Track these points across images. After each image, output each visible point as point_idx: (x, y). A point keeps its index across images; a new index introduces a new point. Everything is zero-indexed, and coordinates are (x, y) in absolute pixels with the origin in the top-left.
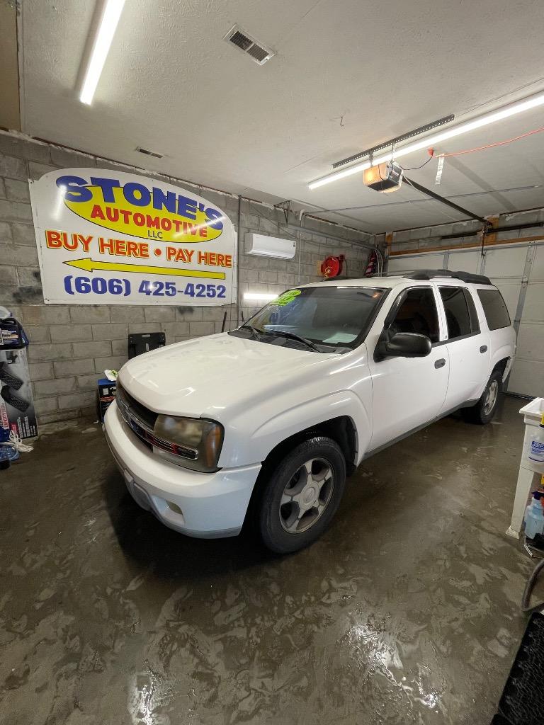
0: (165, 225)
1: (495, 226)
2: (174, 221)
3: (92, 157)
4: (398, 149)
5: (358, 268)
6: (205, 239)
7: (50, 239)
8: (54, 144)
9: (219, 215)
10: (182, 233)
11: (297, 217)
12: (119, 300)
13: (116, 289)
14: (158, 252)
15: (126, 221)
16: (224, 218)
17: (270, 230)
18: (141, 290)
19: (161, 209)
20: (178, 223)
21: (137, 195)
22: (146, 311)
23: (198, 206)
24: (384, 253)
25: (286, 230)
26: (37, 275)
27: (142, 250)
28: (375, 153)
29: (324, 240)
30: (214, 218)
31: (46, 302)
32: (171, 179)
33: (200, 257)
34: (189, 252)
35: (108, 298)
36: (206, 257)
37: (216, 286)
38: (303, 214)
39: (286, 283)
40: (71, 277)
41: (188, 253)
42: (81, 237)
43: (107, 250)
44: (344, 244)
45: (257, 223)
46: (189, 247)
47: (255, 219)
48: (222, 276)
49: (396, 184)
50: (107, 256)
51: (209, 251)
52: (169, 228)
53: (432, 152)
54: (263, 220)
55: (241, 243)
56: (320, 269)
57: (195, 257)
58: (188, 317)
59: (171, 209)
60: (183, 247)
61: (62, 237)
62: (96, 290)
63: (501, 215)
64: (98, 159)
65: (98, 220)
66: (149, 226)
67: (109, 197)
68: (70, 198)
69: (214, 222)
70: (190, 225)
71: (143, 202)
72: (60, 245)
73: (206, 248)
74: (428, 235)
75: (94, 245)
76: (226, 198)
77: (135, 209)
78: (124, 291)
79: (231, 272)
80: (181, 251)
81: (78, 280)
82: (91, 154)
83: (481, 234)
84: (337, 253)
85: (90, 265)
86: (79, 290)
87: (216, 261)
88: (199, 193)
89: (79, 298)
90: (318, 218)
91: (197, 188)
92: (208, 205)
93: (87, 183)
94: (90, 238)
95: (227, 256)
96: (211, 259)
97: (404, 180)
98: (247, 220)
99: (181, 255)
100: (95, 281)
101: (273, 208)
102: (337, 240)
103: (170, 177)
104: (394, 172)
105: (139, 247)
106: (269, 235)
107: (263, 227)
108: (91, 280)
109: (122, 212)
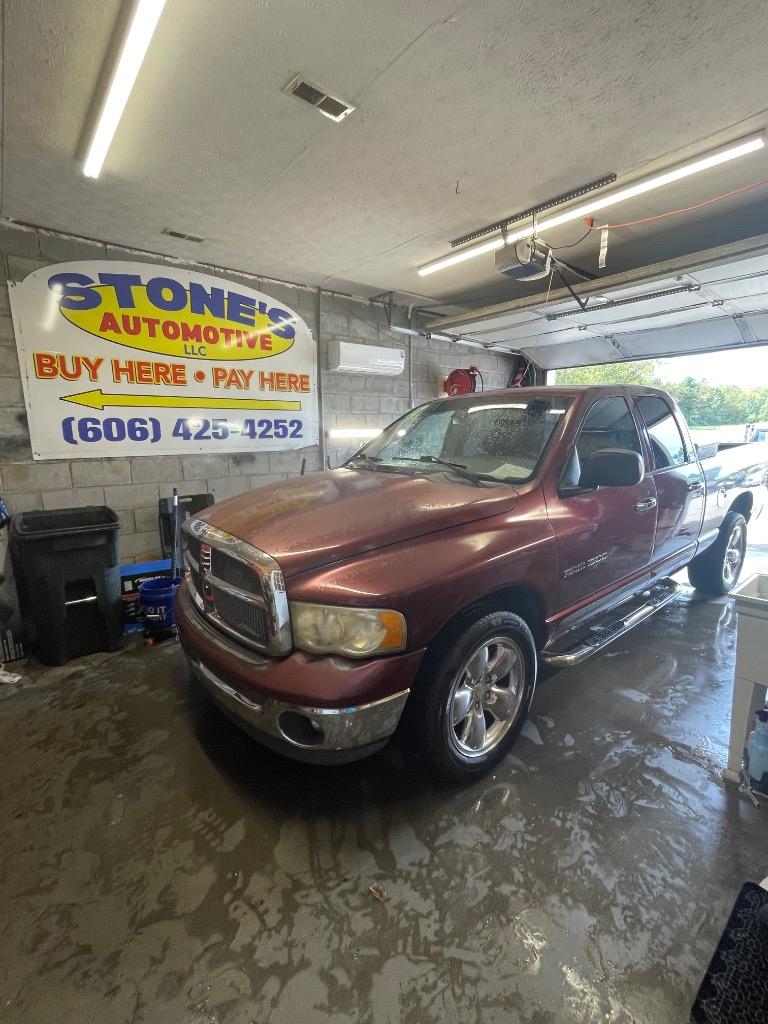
0: (210, 335)
2: (222, 330)
3: (100, 245)
4: (540, 220)
6: (269, 353)
7: (41, 366)
8: (47, 229)
10: (234, 343)
11: (404, 315)
12: (144, 448)
13: (138, 434)
14: (200, 376)
15: (152, 333)
16: (296, 320)
17: (365, 335)
18: (176, 433)
19: (204, 313)
20: (228, 333)
21: (167, 294)
22: (185, 462)
23: (257, 306)
25: (389, 333)
26: (22, 419)
27: (176, 374)
28: (509, 227)
31: (36, 458)
32: (217, 269)
33: (263, 380)
34: (246, 373)
35: (126, 448)
36: (271, 380)
37: (288, 421)
38: (413, 310)
39: (391, 412)
40: (72, 419)
41: (244, 375)
42: (86, 360)
43: (124, 377)
45: (345, 325)
46: (246, 367)
47: (342, 321)
48: (296, 406)
50: (125, 386)
51: (276, 371)
52: (215, 340)
53: (591, 222)
54: (354, 321)
55: (323, 357)
56: (442, 388)
57: (255, 380)
58: (247, 468)
59: (218, 313)
60: (237, 366)
61: (58, 361)
62: (110, 437)
64: (109, 246)
65: (110, 334)
66: (185, 339)
67: (126, 300)
68: (67, 304)
70: (246, 333)
71: (177, 304)
72: (55, 372)
73: (269, 366)
75: (106, 371)
76: (297, 290)
77: (164, 316)
78: (151, 436)
79: (309, 400)
80: (233, 372)
81: (83, 423)
82: (99, 241)
84: (466, 365)
85: (98, 400)
86: (84, 437)
87: (286, 385)
88: (258, 286)
89: (85, 449)
91: (255, 281)
92: (272, 303)
93: (93, 282)
95: (302, 377)
96: (279, 381)
98: (331, 323)
99: (234, 379)
100: (108, 423)
101: (368, 303)
103: (215, 267)
104: (537, 252)
105: (171, 370)
106: (364, 343)
107: (355, 331)
108: (102, 423)
109: (145, 320)
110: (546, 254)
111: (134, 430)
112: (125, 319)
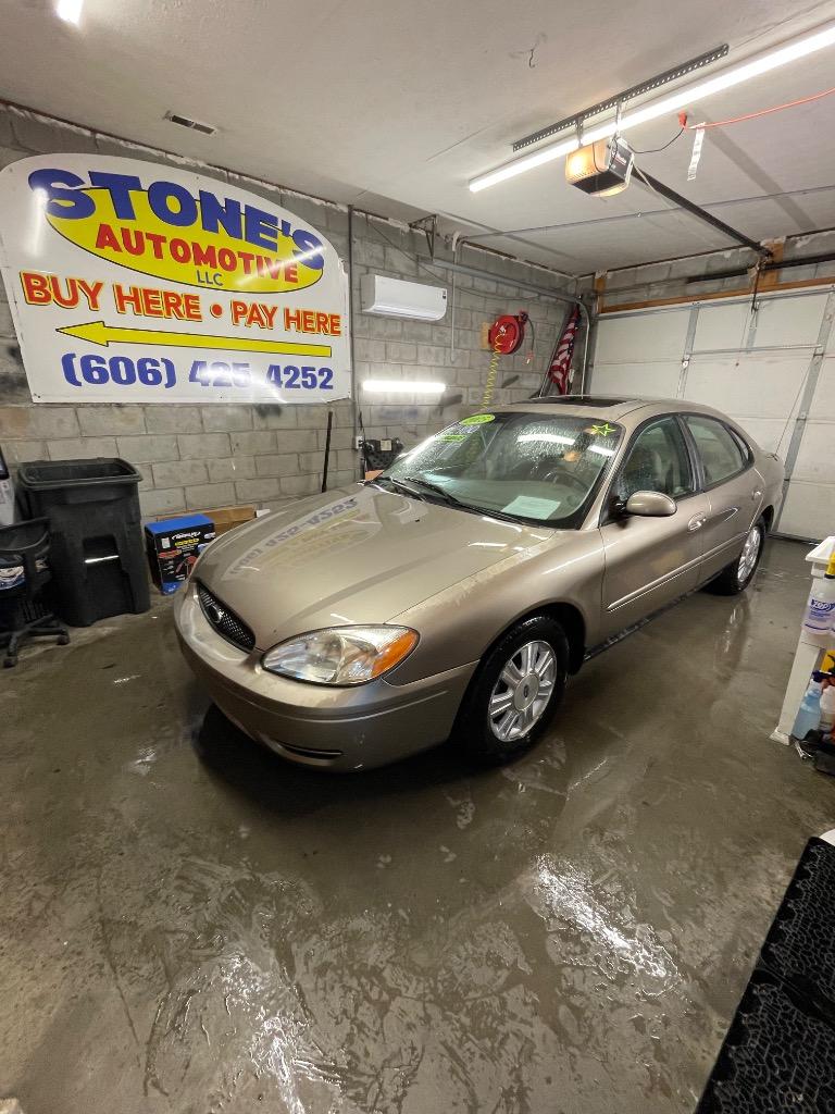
0: (226, 260)
1: (777, 259)
2: (241, 255)
3: (87, 133)
4: (625, 113)
5: (548, 335)
6: (294, 286)
7: (30, 289)
8: (20, 107)
9: (316, 242)
10: (254, 276)
11: (447, 246)
12: (157, 394)
13: (150, 377)
14: (217, 310)
15: (159, 254)
16: (324, 249)
17: (403, 270)
18: (192, 378)
19: (216, 230)
20: (247, 257)
21: (173, 204)
22: (204, 412)
23: (280, 226)
24: (591, 308)
25: (429, 268)
26: (15, 352)
27: (189, 307)
28: (586, 122)
29: (493, 287)
30: (306, 248)
31: (35, 400)
32: (230, 174)
33: (288, 319)
34: (270, 309)
35: (138, 392)
36: (298, 319)
37: (317, 369)
38: (458, 240)
39: (430, 363)
40: (73, 356)
41: (267, 312)
42: (83, 283)
43: (129, 307)
44: (527, 294)
45: (381, 256)
46: (268, 301)
47: (377, 250)
48: (326, 351)
49: (622, 181)
50: (130, 318)
51: (303, 307)
52: (232, 267)
53: (685, 118)
54: (391, 251)
55: (355, 292)
56: (486, 338)
57: (279, 318)
58: (273, 422)
59: (234, 232)
60: (260, 300)
61: (49, 283)
62: (118, 379)
63: (789, 237)
64: (99, 136)
65: (108, 251)
66: (197, 263)
67: (124, 210)
68: (56, 211)
69: (308, 255)
70: (268, 260)
71: (184, 218)
72: (47, 298)
73: (297, 302)
74: (664, 277)
75: (106, 298)
76: (326, 208)
77: (171, 232)
78: (165, 380)
79: (340, 344)
80: (254, 307)
81: (86, 360)
82: (85, 127)
83: (754, 272)
84: (513, 310)
85: (104, 335)
86: (89, 379)
87: (314, 326)
88: (281, 201)
89: (89, 393)
90: (484, 248)
91: (276, 192)
92: (298, 224)
93: (83, 183)
94: (99, 286)
95: (333, 317)
96: (306, 321)
97: (634, 173)
98: (364, 251)
99: (255, 315)
100: (114, 362)
101: (407, 229)
102: (515, 286)
103: (228, 170)
104: (618, 156)
105: (183, 301)
106: (402, 279)
107: (392, 264)
108: (107, 362)
109: (150, 237)
110: (628, 159)
111: (144, 372)
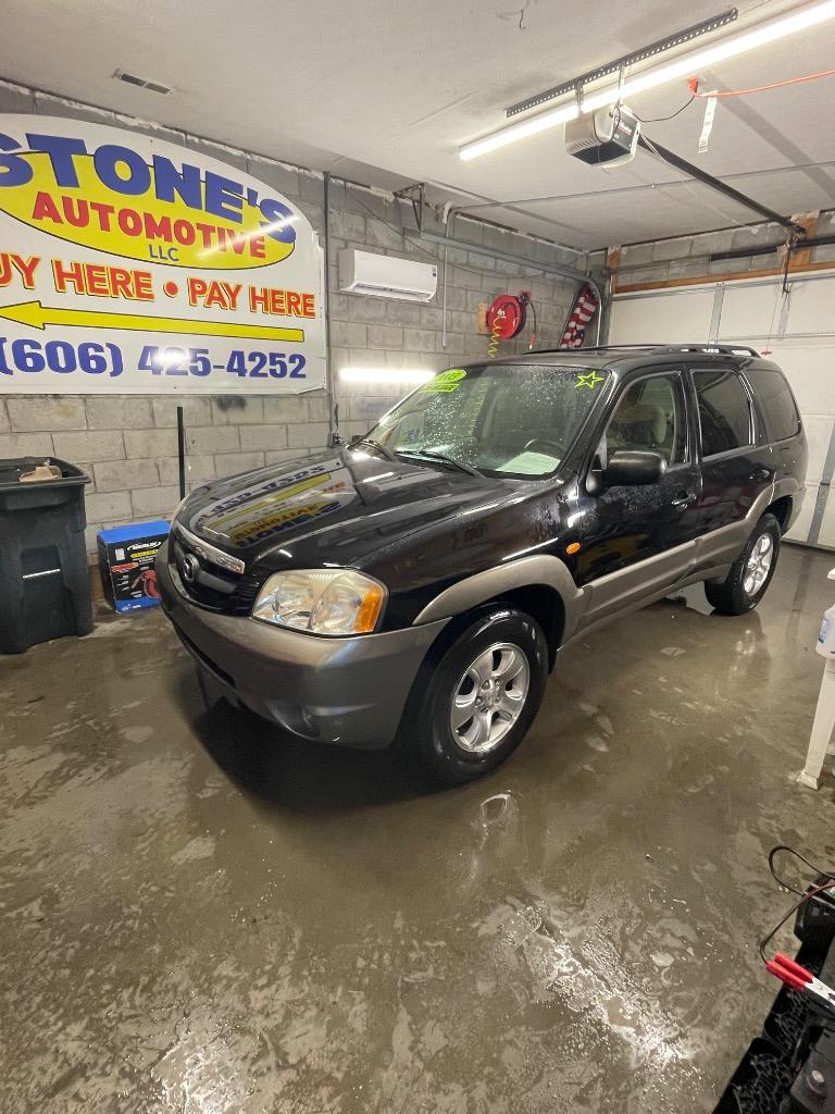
0: (183, 233)
1: (810, 236)
2: (200, 226)
3: (26, 92)
4: (630, 78)
5: (555, 318)
6: (261, 261)
9: (286, 212)
10: (215, 247)
11: (438, 218)
13: (93, 364)
14: (171, 289)
15: (105, 226)
16: (295, 219)
17: (386, 243)
18: (142, 366)
19: (173, 201)
20: (207, 229)
21: (123, 171)
22: (155, 405)
23: (245, 195)
24: (604, 287)
25: (418, 242)
27: (139, 285)
28: (586, 87)
29: (491, 263)
32: (189, 137)
33: (254, 298)
34: (233, 287)
35: (78, 382)
36: (265, 299)
37: (287, 356)
38: (450, 211)
39: (420, 349)
40: (3, 340)
41: (230, 292)
42: (17, 258)
43: (70, 285)
44: (530, 271)
45: (362, 228)
46: (232, 279)
47: (357, 221)
48: (298, 335)
49: (625, 152)
50: (71, 297)
51: (270, 287)
52: (190, 240)
53: (695, 85)
54: (373, 223)
55: (332, 270)
56: (483, 320)
57: (243, 298)
58: (235, 415)
59: (193, 202)
60: (220, 277)
62: (55, 367)
63: (822, 212)
64: (38, 95)
65: (47, 222)
66: (150, 235)
67: (66, 176)
69: (278, 226)
70: (231, 233)
71: (135, 186)
73: (263, 279)
74: (685, 253)
75: (44, 275)
76: (299, 175)
77: (119, 201)
78: (110, 367)
79: (315, 328)
80: (215, 285)
81: (18, 346)
82: (23, 85)
83: (784, 250)
84: (514, 290)
85: (39, 317)
86: (21, 365)
87: (285, 306)
88: (246, 166)
89: (23, 382)
90: (480, 220)
91: (242, 158)
92: (266, 192)
93: (19, 146)
95: (306, 297)
96: (275, 301)
97: (641, 142)
98: (343, 223)
99: (216, 294)
100: (51, 347)
101: (391, 198)
102: (516, 263)
103: (186, 133)
104: (622, 125)
105: (133, 279)
106: (385, 254)
107: (374, 237)
108: (43, 347)
109: (95, 206)
110: (633, 129)
111: (86, 359)
112: (67, 202)
